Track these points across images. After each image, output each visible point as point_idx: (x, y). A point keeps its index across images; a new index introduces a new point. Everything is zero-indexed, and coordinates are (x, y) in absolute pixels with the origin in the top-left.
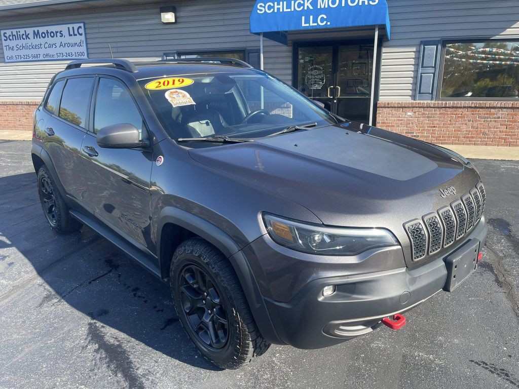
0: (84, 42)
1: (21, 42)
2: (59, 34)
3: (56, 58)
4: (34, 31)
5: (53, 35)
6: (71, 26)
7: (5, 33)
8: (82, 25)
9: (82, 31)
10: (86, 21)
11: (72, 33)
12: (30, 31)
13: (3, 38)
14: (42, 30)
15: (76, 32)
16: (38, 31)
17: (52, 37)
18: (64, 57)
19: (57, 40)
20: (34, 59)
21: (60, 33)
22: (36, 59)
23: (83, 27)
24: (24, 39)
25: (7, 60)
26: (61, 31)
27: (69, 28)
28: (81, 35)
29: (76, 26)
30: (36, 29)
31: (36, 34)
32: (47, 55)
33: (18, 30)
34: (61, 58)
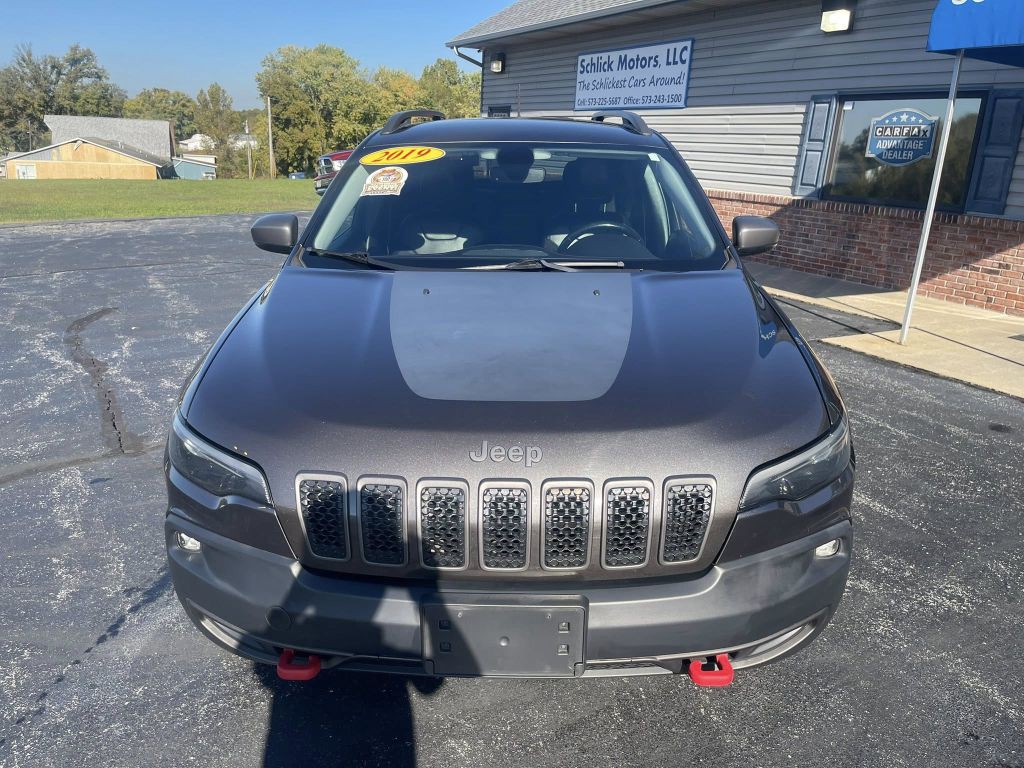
0: (686, 78)
1: (600, 76)
2: (652, 62)
3: (641, 105)
4: (620, 57)
5: (643, 62)
6: (671, 46)
7: (583, 60)
8: (688, 44)
9: (686, 55)
10: (696, 37)
11: (671, 60)
12: (615, 56)
13: (580, 69)
14: (631, 54)
15: (677, 59)
16: (626, 56)
17: (643, 67)
18: (652, 104)
19: (648, 73)
20: (612, 106)
21: (656, 61)
22: (614, 106)
23: (689, 49)
24: (605, 71)
25: (577, 107)
26: (657, 57)
27: (668, 50)
28: (683, 62)
29: (680, 46)
30: (623, 53)
31: (622, 62)
32: (629, 99)
33: (600, 55)
34: (647, 105)
